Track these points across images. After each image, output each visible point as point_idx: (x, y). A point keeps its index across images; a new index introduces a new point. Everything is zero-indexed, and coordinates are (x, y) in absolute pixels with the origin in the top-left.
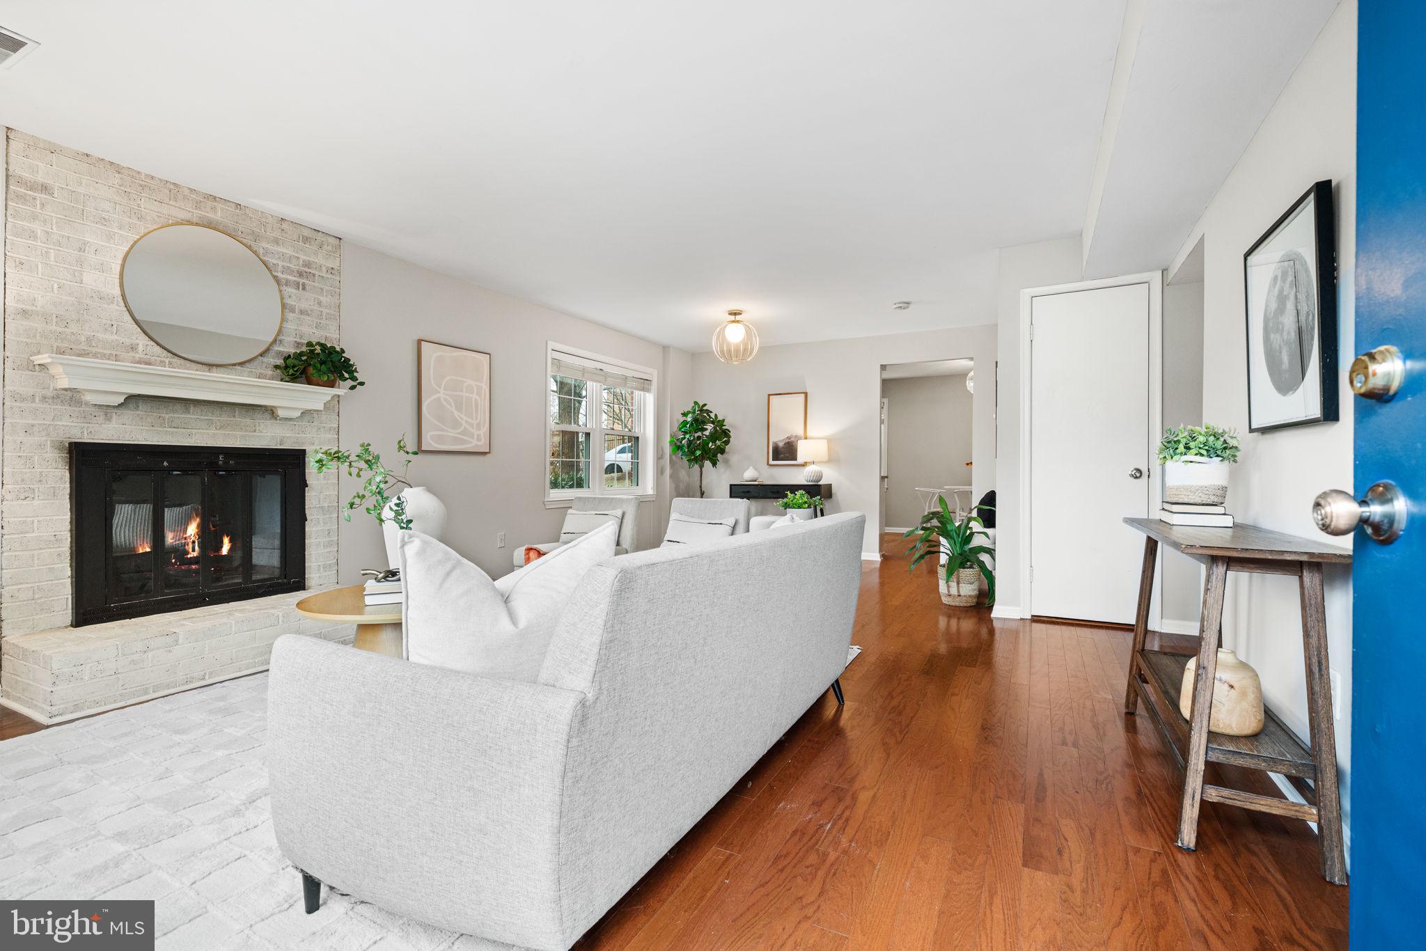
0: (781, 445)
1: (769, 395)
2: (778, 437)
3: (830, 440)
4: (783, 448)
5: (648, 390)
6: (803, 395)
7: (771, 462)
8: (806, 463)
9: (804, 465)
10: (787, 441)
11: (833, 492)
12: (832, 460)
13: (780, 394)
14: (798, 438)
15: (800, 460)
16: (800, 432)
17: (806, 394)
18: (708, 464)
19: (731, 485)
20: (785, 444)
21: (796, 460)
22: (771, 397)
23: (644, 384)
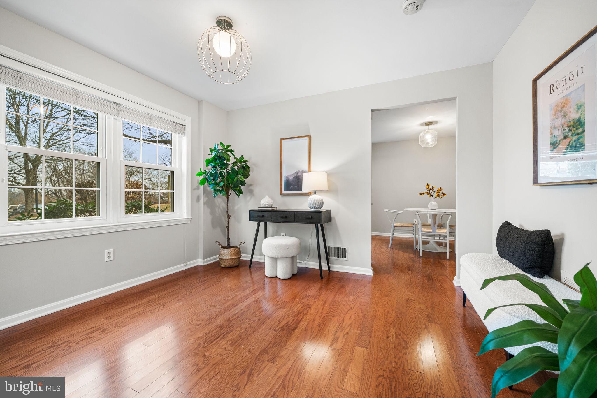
0: (291, 178)
1: (282, 139)
2: (288, 173)
3: (329, 174)
4: (292, 181)
5: (183, 134)
6: (307, 138)
7: (284, 192)
8: (310, 193)
9: (309, 194)
10: (296, 175)
11: (332, 216)
12: (331, 190)
13: (290, 138)
14: (303, 172)
15: (305, 190)
16: (305, 167)
17: (310, 137)
18: (232, 193)
19: (250, 211)
20: (294, 178)
21: (302, 190)
22: (283, 141)
23: (180, 127)
